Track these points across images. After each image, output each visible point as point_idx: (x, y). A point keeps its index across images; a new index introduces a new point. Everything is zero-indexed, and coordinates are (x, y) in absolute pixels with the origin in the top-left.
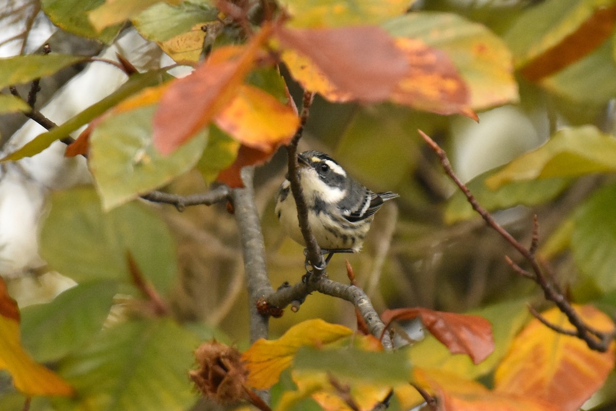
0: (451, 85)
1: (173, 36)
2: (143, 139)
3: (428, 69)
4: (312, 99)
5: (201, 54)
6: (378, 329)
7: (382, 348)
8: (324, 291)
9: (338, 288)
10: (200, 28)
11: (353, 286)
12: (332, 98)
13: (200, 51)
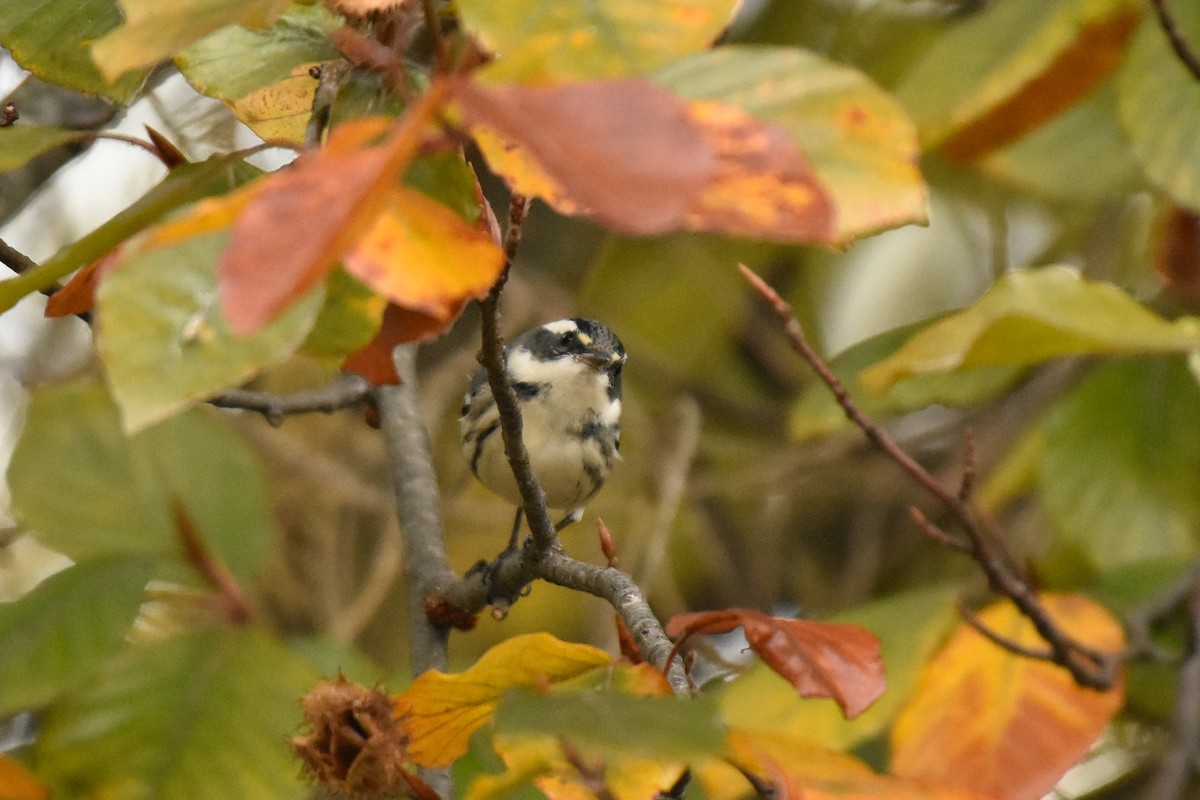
0: (798, 196)
1: (255, 89)
2: (200, 293)
3: (754, 163)
4: (527, 207)
5: (309, 122)
6: (662, 652)
7: (668, 688)
8: (555, 578)
9: (582, 574)
10: (307, 72)
11: (612, 569)
12: (567, 208)
13: (308, 116)
